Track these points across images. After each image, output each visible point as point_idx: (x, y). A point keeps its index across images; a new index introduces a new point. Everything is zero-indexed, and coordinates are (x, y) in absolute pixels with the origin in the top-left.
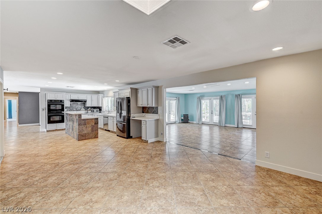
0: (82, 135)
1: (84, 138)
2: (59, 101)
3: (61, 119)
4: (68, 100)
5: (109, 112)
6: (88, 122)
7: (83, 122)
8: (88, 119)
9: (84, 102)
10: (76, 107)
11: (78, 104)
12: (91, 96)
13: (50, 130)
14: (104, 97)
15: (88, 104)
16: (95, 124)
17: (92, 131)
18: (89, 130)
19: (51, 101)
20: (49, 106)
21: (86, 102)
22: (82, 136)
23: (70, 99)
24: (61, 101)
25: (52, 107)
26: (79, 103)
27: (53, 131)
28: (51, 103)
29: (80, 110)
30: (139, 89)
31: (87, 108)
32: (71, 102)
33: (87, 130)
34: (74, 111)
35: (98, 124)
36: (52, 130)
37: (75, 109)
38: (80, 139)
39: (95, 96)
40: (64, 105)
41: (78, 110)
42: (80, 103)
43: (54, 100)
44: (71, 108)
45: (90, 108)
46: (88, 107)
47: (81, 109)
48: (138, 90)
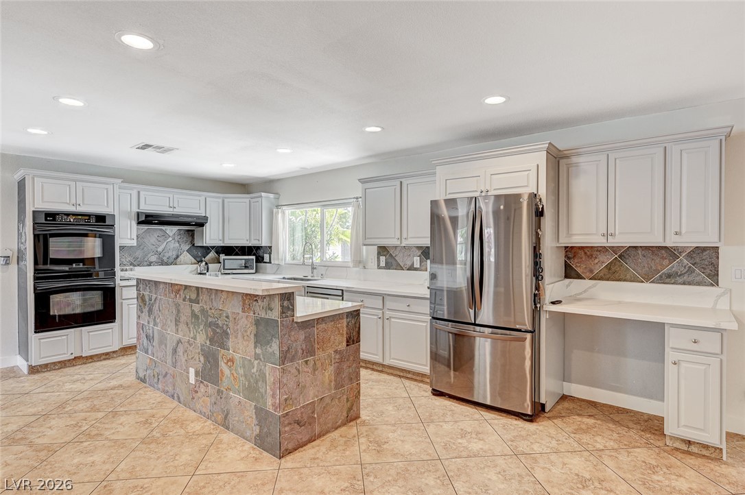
2: (93, 221)
3: (99, 307)
5: (313, 268)
9: (192, 226)
10: (160, 249)
11: (165, 235)
12: (220, 201)
13: (46, 365)
14: (278, 206)
15: (211, 236)
17: (336, 388)
19: (51, 216)
21: (202, 225)
22: (298, 423)
23: (135, 210)
24: (101, 219)
26: (171, 230)
27: (63, 364)
28: (54, 229)
29: (174, 261)
30: (578, 154)
31: (202, 254)
32: (139, 223)
36: (54, 364)
38: (290, 447)
39: (238, 203)
40: (113, 237)
41: (165, 259)
42: (175, 228)
45: (212, 254)
46: (207, 250)
47: (181, 257)
48: (574, 160)
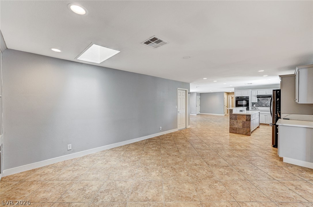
0: (233, 128)
1: (234, 131)
4: (255, 96)
6: (239, 117)
7: (234, 116)
8: (239, 115)
16: (246, 120)
18: (240, 125)
20: (237, 102)
25: (239, 103)
33: (239, 125)
34: (263, 106)
35: (250, 121)
37: (264, 105)
43: (240, 97)
44: (260, 104)
